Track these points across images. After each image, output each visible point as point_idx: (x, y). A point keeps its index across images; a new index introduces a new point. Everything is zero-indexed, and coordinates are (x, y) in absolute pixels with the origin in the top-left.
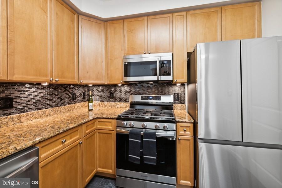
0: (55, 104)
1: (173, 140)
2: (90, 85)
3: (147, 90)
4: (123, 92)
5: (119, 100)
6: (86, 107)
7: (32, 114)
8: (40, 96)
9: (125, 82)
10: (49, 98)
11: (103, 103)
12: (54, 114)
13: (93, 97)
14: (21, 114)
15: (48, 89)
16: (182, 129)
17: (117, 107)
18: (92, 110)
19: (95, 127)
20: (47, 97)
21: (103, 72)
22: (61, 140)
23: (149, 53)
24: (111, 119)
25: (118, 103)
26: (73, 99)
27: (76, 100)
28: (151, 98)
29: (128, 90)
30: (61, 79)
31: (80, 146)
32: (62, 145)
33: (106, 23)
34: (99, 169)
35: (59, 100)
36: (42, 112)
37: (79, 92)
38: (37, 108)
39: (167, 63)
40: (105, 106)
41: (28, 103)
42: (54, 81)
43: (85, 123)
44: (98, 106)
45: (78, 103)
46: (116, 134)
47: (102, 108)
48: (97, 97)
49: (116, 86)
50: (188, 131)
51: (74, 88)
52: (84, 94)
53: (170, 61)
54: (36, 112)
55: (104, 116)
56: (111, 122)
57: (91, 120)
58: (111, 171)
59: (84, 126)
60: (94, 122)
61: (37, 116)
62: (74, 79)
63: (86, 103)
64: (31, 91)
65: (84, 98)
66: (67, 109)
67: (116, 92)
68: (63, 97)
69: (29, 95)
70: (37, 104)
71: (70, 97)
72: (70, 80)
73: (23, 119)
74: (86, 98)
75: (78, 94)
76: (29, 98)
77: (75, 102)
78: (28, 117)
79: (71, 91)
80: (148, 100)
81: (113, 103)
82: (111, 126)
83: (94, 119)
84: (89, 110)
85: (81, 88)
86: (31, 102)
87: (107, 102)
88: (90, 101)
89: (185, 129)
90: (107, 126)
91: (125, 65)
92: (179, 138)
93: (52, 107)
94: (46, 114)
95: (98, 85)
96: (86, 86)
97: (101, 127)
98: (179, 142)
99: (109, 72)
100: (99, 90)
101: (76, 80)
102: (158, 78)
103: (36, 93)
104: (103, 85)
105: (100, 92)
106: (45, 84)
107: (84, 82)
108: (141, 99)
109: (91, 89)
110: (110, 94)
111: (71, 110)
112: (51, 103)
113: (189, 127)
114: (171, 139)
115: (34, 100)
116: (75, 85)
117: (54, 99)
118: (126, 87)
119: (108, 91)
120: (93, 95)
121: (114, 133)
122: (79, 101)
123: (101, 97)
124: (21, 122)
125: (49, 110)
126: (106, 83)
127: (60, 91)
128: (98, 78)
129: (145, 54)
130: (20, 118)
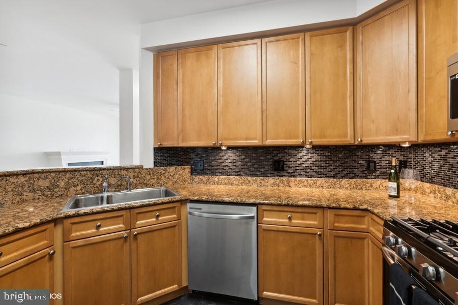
0: (332, 174)
7: (301, 181)
8: (311, 161)
10: (323, 164)
11: (442, 188)
14: (290, 178)
15: (322, 153)
20: (320, 163)
26: (371, 171)
27: (378, 173)
35: (339, 169)
36: (312, 180)
37: (386, 159)
38: (307, 174)
40: (448, 197)
41: (298, 168)
45: (384, 179)
47: (439, 201)
54: (304, 179)
61: (305, 184)
62: (346, 136)
66: (354, 185)
68: (347, 165)
69: (299, 159)
70: (308, 170)
71: (362, 165)
73: (292, 184)
75: (383, 163)
76: (299, 162)
77: (375, 177)
78: (296, 183)
85: (391, 152)
86: (301, 167)
93: (327, 177)
94: (318, 185)
99: (424, 110)
101: (349, 139)
103: (306, 158)
111: (362, 188)
112: (325, 171)
115: (304, 166)
117: (332, 167)
124: (290, 187)
125: (322, 181)
130: (288, 182)
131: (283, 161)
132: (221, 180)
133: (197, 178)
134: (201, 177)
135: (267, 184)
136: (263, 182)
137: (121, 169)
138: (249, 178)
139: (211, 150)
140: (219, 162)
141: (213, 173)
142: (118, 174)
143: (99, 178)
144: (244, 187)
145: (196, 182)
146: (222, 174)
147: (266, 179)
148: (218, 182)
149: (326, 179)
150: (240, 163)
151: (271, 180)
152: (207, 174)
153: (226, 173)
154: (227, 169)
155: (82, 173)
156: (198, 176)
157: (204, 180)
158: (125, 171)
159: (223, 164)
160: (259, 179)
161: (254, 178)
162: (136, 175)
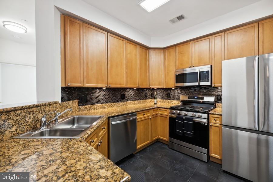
1: (205, 125)
2: (155, 89)
3: (194, 92)
4: (176, 93)
5: (173, 98)
6: (153, 102)
7: (130, 103)
8: (133, 94)
9: (177, 86)
10: (136, 95)
11: (163, 100)
12: (138, 104)
13: (157, 96)
15: (136, 91)
16: (213, 119)
17: (172, 103)
18: (156, 104)
19: (158, 113)
21: (163, 80)
22: (143, 114)
23: (193, 67)
24: (166, 108)
25: (173, 101)
26: (146, 97)
28: (196, 98)
29: (179, 92)
30: (141, 86)
31: (150, 119)
32: (143, 116)
33: (164, 50)
34: (159, 137)
35: (140, 97)
37: (149, 93)
39: (206, 73)
40: (164, 102)
41: (129, 97)
42: (139, 87)
43: (153, 109)
44: (160, 102)
46: (169, 118)
47: (162, 104)
48: (159, 96)
49: (171, 89)
50: (218, 121)
51: (146, 90)
52: (152, 94)
53: (209, 71)
54: (131, 101)
55: (163, 107)
56: (166, 110)
57: (156, 108)
58: (166, 139)
59: (152, 110)
60: (157, 110)
61: (132, 103)
62: (147, 85)
63: (153, 100)
64: (130, 92)
65: (152, 96)
67: (171, 93)
68: (141, 95)
70: (132, 98)
71: (144, 95)
72: (145, 86)
73: (128, 104)
74: (153, 97)
75: (149, 94)
76: (129, 95)
77: (147, 99)
79: (145, 92)
80: (193, 99)
81: (169, 100)
82: (166, 113)
83: (157, 108)
84: (155, 104)
87: (166, 99)
88: (155, 98)
89: (215, 119)
90: (164, 112)
91: (176, 75)
92: (211, 125)
93: (137, 100)
95: (160, 89)
96: (153, 89)
97: (160, 113)
98: (211, 128)
99: (166, 80)
100: (161, 92)
101: (148, 86)
102: (199, 84)
103: (131, 93)
104: (163, 89)
105: (161, 93)
106: (135, 89)
107: (152, 87)
108: (189, 99)
109: (156, 91)
110: (167, 95)
111: (145, 103)
112: (136, 98)
113: (218, 118)
114: (203, 124)
115: (131, 96)
116: (147, 89)
117: (138, 96)
118: (179, 90)
119: (166, 93)
120: (157, 95)
121: (168, 117)
122: (149, 98)
123: (161, 97)
125: (136, 102)
126: (164, 88)
127: (140, 92)
128: (159, 85)
129: (190, 67)
130: (127, 103)
131: (124, 95)
132: (99, 107)
133: (83, 107)
134: (86, 106)
135: (119, 106)
136: (118, 105)
137: (45, 105)
138: (112, 104)
139: (91, 89)
140: (97, 96)
141: (93, 103)
142: (44, 110)
143: (31, 115)
144: (110, 108)
145: (82, 110)
146: (98, 103)
147: (119, 103)
148: (97, 108)
149: (137, 101)
150: (107, 96)
151: (121, 104)
152: (89, 104)
153: (100, 102)
154: (101, 100)
155: (17, 112)
156: (84, 106)
157: (88, 108)
158: (48, 107)
159: (99, 98)
160: (116, 104)
161: (114, 103)
162: (54, 109)
